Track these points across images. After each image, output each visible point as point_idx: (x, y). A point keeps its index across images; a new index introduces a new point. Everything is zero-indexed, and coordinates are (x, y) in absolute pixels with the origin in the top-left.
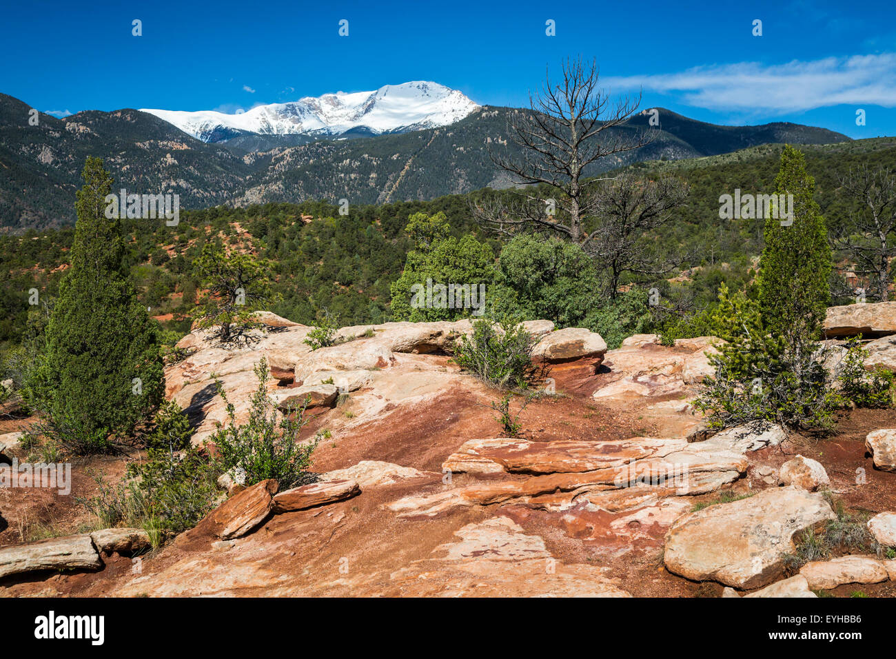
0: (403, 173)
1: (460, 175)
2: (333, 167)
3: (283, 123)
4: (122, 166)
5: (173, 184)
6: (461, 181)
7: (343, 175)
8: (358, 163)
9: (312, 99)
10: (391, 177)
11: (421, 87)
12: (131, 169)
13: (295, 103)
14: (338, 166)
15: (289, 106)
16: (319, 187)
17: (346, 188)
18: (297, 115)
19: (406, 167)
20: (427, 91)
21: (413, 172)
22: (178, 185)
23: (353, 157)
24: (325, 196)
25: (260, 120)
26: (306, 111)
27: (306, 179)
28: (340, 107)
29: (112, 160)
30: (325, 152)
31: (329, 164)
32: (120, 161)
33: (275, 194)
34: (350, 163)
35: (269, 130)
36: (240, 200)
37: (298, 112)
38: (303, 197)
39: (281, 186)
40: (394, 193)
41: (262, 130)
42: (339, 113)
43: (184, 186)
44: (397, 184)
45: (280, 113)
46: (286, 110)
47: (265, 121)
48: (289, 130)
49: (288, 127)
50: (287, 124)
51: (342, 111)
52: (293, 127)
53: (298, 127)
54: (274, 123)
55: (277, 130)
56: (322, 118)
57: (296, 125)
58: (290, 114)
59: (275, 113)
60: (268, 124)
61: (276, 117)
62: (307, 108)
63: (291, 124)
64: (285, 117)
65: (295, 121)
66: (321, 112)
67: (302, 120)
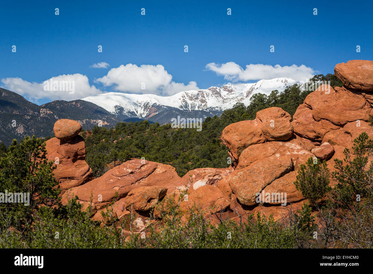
3: (195, 102)
9: (215, 87)
11: (284, 81)
13: (204, 90)
15: (200, 92)
18: (204, 97)
25: (181, 100)
26: (210, 95)
28: (232, 93)
35: (186, 106)
37: (205, 96)
41: (181, 107)
42: (231, 96)
45: (194, 96)
46: (198, 94)
47: (184, 101)
48: (199, 107)
49: (198, 105)
50: (198, 103)
51: (234, 96)
52: (201, 105)
53: (204, 106)
54: (189, 102)
55: (191, 107)
56: (221, 99)
57: (203, 104)
58: (200, 97)
59: (191, 96)
60: (186, 103)
61: (191, 99)
62: (211, 93)
63: (200, 103)
64: (197, 98)
65: (203, 101)
66: (220, 96)
67: (207, 101)
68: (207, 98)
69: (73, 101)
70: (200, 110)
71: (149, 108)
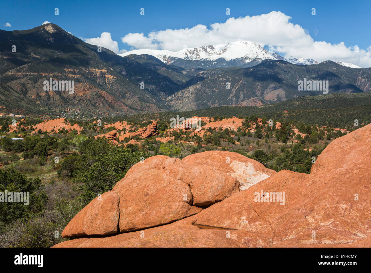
0: (240, 83)
1: (258, 85)
2: (217, 80)
4: (148, 76)
5: (165, 83)
6: (258, 87)
7: (220, 83)
8: (225, 79)
9: (204, 46)
10: (236, 84)
11: (245, 43)
12: (151, 77)
13: (197, 48)
14: (219, 80)
16: (212, 87)
17: (221, 87)
19: (241, 81)
20: (247, 45)
21: (243, 83)
22: (166, 84)
23: (224, 77)
24: (214, 90)
25: (185, 54)
27: (208, 84)
28: (214, 50)
29: (145, 74)
30: (213, 73)
31: (215, 79)
32: (147, 75)
33: (198, 89)
34: (223, 79)
35: (188, 58)
36: (187, 90)
37: (199, 51)
38: (207, 90)
39: (200, 86)
40: (236, 90)
41: (185, 58)
42: (213, 52)
43: (168, 84)
44: (238, 87)
45: (192, 52)
46: (194, 50)
47: (186, 54)
48: (195, 58)
49: (195, 57)
50: (194, 56)
51: (215, 51)
52: (197, 57)
53: (199, 57)
54: (190, 55)
55: (191, 58)
56: (207, 53)
57: (198, 57)
58: (196, 52)
59: (190, 51)
60: (188, 55)
61: (190, 53)
62: (202, 50)
63: (196, 56)
64: (194, 53)
65: (197, 55)
66: (207, 51)
67: (200, 54)
68: (200, 53)
69: (142, 55)
70: (196, 60)
71: (166, 59)
